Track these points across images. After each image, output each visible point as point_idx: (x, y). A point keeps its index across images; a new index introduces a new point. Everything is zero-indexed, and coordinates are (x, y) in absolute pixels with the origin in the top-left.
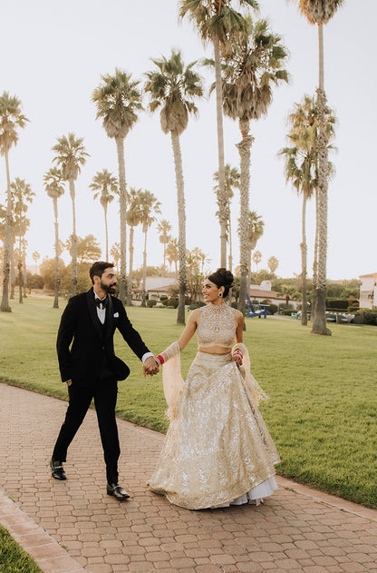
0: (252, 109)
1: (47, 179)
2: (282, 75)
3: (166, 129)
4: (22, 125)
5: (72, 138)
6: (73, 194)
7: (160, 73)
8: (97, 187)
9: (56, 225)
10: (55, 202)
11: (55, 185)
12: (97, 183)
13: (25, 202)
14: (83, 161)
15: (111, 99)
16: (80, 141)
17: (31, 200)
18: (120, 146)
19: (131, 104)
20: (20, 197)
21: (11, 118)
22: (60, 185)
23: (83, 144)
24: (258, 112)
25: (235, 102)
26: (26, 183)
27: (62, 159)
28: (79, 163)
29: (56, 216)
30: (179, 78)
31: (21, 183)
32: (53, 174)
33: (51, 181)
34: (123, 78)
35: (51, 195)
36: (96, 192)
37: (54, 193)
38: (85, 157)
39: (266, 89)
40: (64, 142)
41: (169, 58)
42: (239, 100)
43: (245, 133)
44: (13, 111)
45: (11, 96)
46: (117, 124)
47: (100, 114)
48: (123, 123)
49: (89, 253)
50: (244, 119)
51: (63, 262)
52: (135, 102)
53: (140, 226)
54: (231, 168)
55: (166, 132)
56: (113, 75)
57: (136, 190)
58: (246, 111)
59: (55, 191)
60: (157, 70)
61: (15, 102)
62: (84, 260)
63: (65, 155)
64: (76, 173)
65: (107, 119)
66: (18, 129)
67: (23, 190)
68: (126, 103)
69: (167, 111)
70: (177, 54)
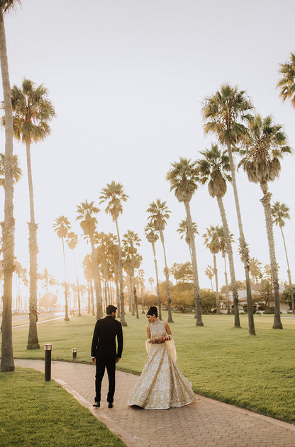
0: (267, 175)
1: (147, 230)
2: (287, 149)
3: (213, 195)
4: (125, 200)
5: (159, 202)
6: (163, 240)
7: (206, 159)
8: (182, 231)
9: (155, 261)
10: (153, 245)
11: (152, 234)
12: (182, 228)
13: (135, 246)
14: (167, 216)
15: (179, 177)
16: (164, 203)
17: (139, 244)
18: (187, 207)
19: (193, 178)
20: (131, 243)
21: (117, 197)
22: (155, 233)
23: (166, 205)
24: (272, 177)
25: (255, 173)
26: (134, 233)
27: (154, 217)
28: (165, 218)
29: (155, 255)
30: (218, 161)
31: (131, 233)
32: (150, 226)
33: (149, 231)
34: (185, 162)
35: (150, 241)
36: (181, 234)
37: (152, 239)
38: (168, 213)
39: (276, 160)
40: (154, 206)
41: (210, 149)
42: (257, 171)
43: (265, 192)
44: (118, 193)
45: (117, 183)
46: (184, 193)
47: (172, 188)
48: (187, 192)
49: (188, 275)
50: (263, 182)
51: (171, 283)
52: (195, 176)
53: (220, 253)
54: (280, 204)
55: (213, 197)
56: (179, 161)
57: (215, 227)
58: (263, 178)
59: (152, 238)
60: (204, 158)
61: (119, 187)
62: (185, 281)
63: (155, 214)
64: (163, 225)
65: (177, 190)
66: (122, 203)
67: (133, 238)
68: (189, 178)
69: (211, 183)
70: (215, 145)
